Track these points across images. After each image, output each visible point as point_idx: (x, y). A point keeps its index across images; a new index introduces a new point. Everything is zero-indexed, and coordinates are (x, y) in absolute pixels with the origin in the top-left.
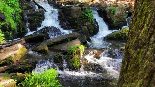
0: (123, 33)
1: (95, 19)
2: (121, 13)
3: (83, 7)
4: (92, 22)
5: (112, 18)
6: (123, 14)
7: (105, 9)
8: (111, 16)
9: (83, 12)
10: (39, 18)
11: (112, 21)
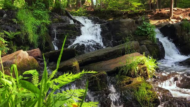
1: (158, 39)
3: (139, 20)
4: (154, 42)
5: (186, 37)
9: (139, 26)
10: (73, 32)
11: (186, 42)
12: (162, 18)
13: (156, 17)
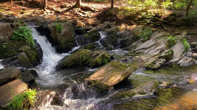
0: (79, 58)
1: (35, 41)
2: (69, 31)
3: (14, 24)
4: (32, 44)
5: (59, 38)
6: (71, 32)
7: (48, 26)
8: (56, 35)
9: (15, 30)
11: (59, 41)
12: (37, 6)
13: (31, 5)
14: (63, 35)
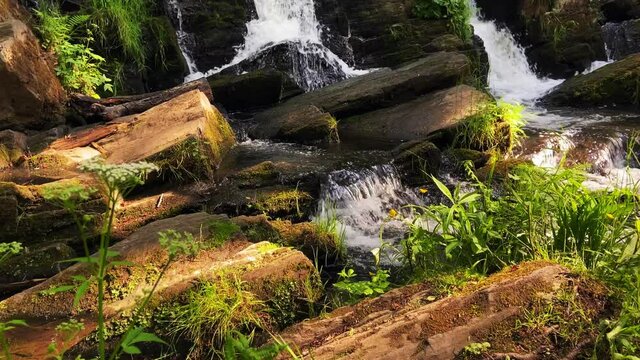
1: (472, 29)
2: (581, 2)
4: (465, 39)
5: (547, 23)
8: (538, 12)
10: (231, 8)
11: (544, 35)
14: (561, 15)
